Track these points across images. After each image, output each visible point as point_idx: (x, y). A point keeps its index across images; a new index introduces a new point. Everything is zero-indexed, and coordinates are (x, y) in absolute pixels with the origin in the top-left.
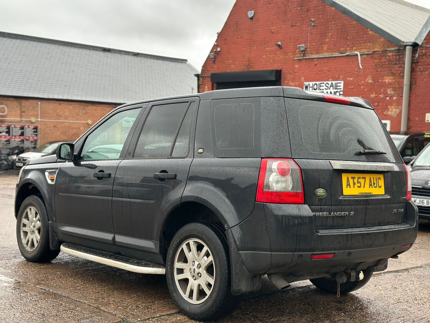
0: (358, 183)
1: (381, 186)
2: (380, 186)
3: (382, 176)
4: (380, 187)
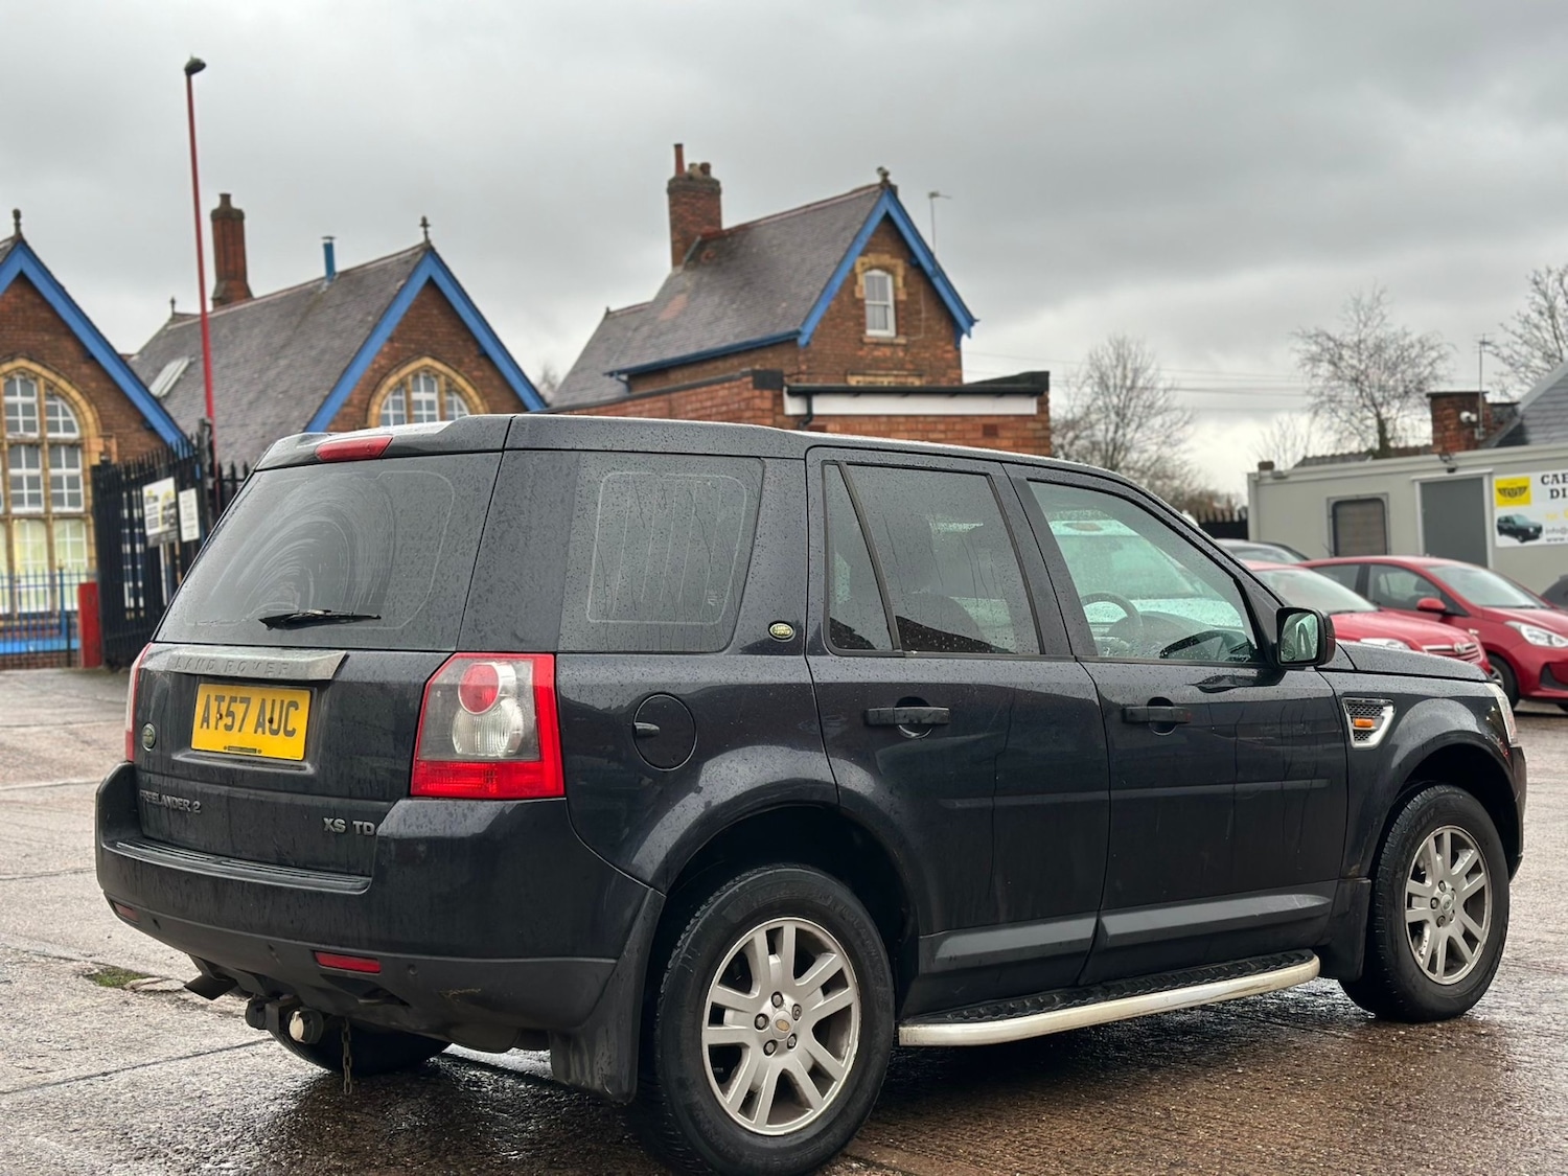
0: (227, 716)
1: (294, 730)
2: (289, 728)
3: (303, 699)
4: (290, 733)
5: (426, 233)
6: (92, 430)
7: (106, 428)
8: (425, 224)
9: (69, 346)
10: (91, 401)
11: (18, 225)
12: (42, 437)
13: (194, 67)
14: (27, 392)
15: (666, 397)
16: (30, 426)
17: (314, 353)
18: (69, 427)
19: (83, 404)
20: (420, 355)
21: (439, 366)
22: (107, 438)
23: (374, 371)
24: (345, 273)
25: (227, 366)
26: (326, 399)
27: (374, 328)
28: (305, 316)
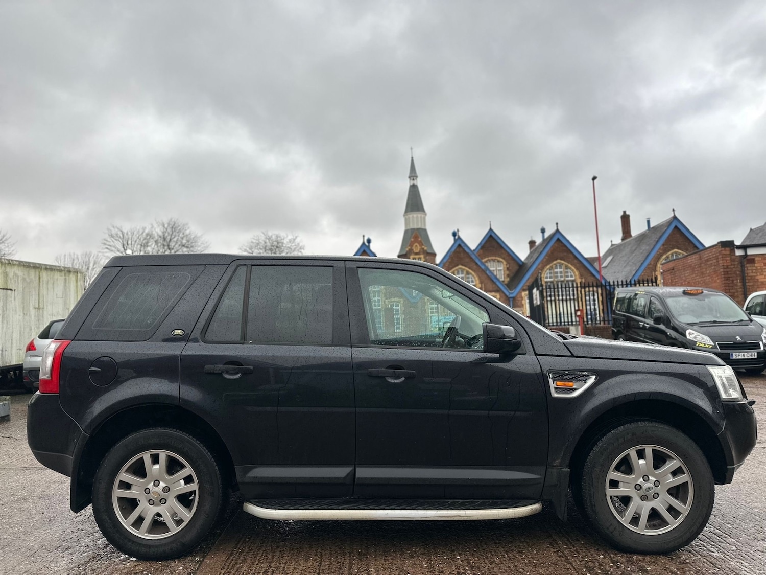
5: (674, 213)
6: (578, 277)
7: (581, 276)
8: (673, 210)
9: (571, 256)
10: (577, 269)
11: (557, 227)
12: (564, 279)
13: (594, 178)
14: (561, 268)
15: (698, 253)
16: (561, 277)
17: (641, 251)
18: (572, 276)
19: (575, 270)
20: (673, 249)
21: (680, 251)
22: (581, 278)
23: (658, 254)
24: (653, 228)
25: (621, 257)
26: (642, 264)
27: (657, 242)
28: (641, 241)
